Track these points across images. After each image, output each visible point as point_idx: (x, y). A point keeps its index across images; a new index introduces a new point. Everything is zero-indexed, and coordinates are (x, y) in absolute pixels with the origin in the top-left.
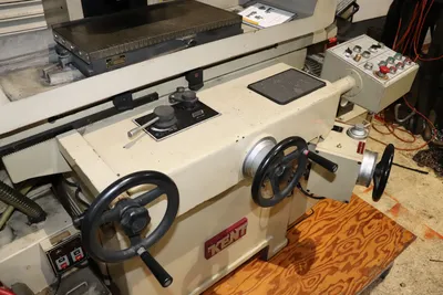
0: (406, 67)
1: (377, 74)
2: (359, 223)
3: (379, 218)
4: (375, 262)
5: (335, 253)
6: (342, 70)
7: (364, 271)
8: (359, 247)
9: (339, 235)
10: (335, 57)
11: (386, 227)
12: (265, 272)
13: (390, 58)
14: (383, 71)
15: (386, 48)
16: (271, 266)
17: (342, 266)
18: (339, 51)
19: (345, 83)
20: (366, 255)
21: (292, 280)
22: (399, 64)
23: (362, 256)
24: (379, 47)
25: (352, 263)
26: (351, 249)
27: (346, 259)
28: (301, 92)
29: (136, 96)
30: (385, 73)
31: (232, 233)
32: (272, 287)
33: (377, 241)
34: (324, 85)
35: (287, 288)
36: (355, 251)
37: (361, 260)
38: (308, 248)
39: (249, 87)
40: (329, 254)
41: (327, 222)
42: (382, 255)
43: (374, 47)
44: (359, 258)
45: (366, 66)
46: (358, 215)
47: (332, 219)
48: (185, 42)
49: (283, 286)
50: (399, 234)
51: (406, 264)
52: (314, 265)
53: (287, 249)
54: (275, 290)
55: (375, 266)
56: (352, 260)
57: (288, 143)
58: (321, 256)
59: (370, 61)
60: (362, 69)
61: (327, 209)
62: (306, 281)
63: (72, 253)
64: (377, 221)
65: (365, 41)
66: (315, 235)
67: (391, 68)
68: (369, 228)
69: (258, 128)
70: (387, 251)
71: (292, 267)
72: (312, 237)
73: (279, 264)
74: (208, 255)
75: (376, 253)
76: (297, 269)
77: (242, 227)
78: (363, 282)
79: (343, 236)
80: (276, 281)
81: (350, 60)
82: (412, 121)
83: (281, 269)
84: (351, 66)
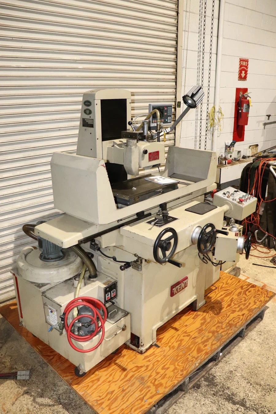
0: (251, 199)
1: (239, 202)
2: (243, 290)
3: (254, 287)
4: (255, 306)
5: (232, 304)
6: (222, 202)
7: (250, 310)
8: (245, 301)
9: (233, 296)
10: (218, 197)
11: (258, 290)
12: (197, 316)
13: (243, 196)
14: (241, 201)
15: (241, 192)
16: (199, 313)
17: (238, 309)
18: (220, 194)
19: (226, 208)
20: (250, 304)
21: (212, 318)
22: (248, 198)
23: (247, 304)
24: (238, 191)
25: (243, 308)
26: (241, 302)
27: (239, 306)
28: (208, 210)
29: (145, 213)
30: (242, 201)
31: (182, 283)
32: (203, 321)
33: (254, 297)
34: (217, 207)
35: (211, 321)
36: (243, 303)
37: (248, 306)
38: (217, 304)
39: (186, 210)
40: (229, 305)
41: (225, 292)
42: (258, 303)
43: (235, 191)
44: (246, 305)
45: (233, 199)
46: (242, 287)
47: (228, 290)
48: (160, 192)
49: (208, 320)
50: (266, 293)
51: (274, 312)
52: (222, 311)
53: (206, 305)
54: (204, 322)
55: (255, 308)
56: (242, 306)
57: (208, 226)
58: (226, 306)
59: (235, 198)
60: (232, 201)
61: (224, 286)
62: (220, 318)
63: (112, 292)
64: (253, 289)
65: (231, 190)
66: (220, 298)
67: (244, 200)
68: (249, 292)
69: (196, 222)
70: (261, 301)
71: (211, 312)
72: (219, 299)
73: (204, 312)
74: (172, 294)
75: (255, 303)
76: (214, 312)
77: (186, 281)
78: (250, 315)
79: (235, 297)
80: (204, 319)
81: (226, 198)
82: (266, 240)
83: (205, 314)
84: (226, 200)
